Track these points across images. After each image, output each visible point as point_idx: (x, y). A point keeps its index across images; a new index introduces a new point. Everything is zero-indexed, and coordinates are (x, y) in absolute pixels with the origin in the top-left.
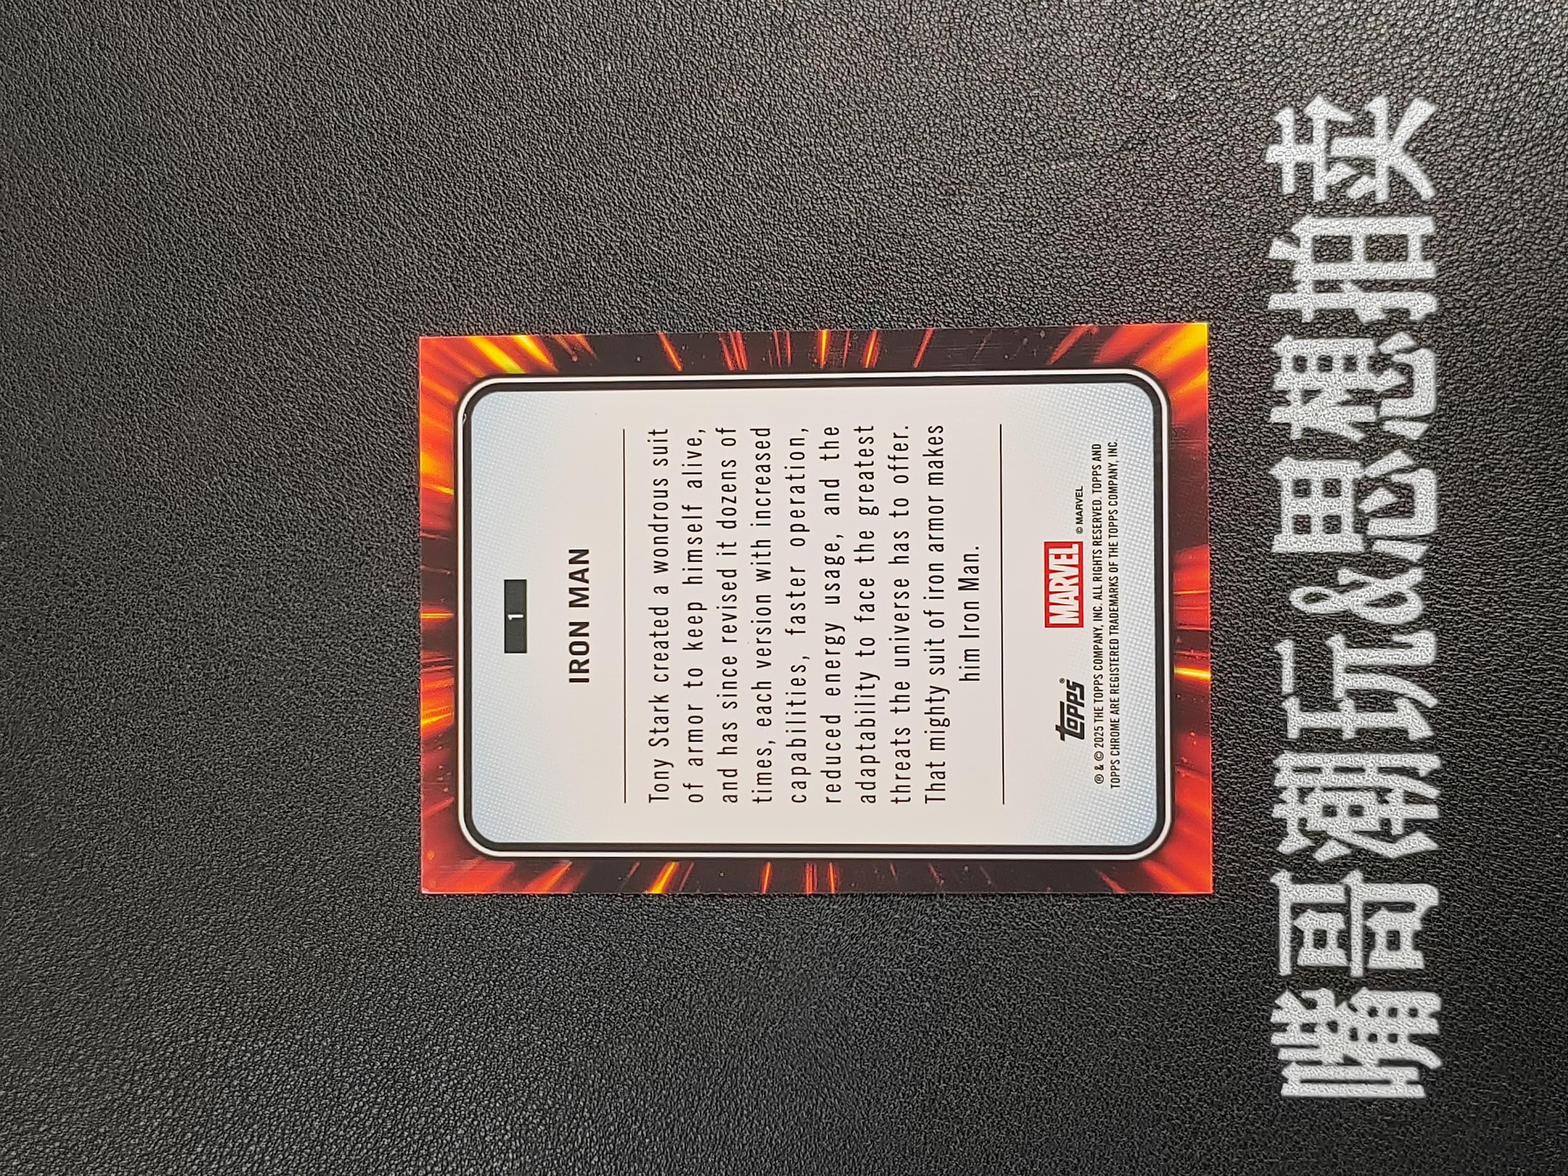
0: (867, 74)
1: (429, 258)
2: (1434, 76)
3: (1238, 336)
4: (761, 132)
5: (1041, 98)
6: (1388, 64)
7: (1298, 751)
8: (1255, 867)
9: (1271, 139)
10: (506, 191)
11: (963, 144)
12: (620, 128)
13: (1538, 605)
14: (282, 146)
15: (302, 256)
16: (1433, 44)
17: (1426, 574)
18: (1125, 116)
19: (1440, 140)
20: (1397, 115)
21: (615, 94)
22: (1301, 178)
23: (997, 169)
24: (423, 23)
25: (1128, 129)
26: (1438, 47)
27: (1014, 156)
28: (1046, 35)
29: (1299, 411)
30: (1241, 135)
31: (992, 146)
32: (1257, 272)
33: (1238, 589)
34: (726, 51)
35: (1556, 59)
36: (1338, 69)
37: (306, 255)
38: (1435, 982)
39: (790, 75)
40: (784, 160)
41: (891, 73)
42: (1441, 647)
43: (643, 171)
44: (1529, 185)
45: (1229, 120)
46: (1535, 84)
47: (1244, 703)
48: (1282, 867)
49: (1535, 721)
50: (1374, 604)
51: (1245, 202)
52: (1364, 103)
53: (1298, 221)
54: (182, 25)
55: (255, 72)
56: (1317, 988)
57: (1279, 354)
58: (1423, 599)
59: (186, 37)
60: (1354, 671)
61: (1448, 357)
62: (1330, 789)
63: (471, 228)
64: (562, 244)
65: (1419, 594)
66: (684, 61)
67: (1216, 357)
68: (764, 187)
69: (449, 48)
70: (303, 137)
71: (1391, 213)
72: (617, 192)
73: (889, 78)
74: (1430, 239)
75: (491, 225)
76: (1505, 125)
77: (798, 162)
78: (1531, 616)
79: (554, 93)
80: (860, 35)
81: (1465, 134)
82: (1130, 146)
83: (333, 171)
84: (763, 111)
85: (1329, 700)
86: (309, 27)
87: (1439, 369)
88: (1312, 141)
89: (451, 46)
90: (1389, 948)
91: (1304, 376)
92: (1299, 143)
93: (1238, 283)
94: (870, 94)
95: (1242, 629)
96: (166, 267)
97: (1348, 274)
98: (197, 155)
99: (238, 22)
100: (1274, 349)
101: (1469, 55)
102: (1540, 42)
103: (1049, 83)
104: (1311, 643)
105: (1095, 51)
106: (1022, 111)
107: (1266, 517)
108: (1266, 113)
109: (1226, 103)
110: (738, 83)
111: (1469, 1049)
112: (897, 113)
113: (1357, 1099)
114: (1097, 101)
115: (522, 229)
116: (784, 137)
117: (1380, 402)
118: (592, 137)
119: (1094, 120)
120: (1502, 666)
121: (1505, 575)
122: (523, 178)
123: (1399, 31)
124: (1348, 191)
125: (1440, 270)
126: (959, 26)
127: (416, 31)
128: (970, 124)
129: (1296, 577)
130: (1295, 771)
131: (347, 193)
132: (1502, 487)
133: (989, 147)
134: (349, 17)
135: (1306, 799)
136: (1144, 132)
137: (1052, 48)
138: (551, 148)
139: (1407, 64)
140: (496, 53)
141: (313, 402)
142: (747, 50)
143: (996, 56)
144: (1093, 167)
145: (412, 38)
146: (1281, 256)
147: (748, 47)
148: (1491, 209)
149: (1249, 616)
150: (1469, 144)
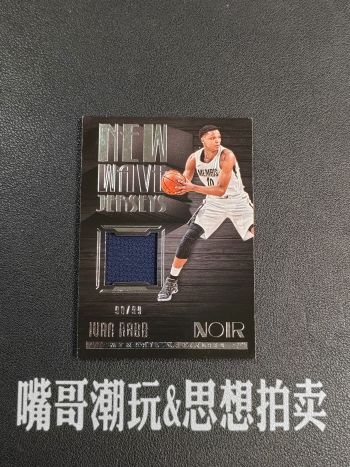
2: (332, 431)
6: (336, 417)
7: (124, 387)
9: (313, 380)
17: (179, 427)
19: (313, 432)
20: (320, 419)
22: (301, 389)
26: (341, 432)
29: (229, 388)
30: (314, 371)
32: (272, 375)
36: (334, 401)
38: (53, 429)
42: (156, 432)
48: (89, 382)
50: (169, 411)
52: (324, 409)
53: (288, 388)
56: (51, 392)
57: (247, 382)
58: (171, 426)
60: (149, 405)
61: (246, 435)
62: (113, 397)
71: (290, 417)
74: (282, 429)
76: (318, 453)
81: (315, 441)
85: (140, 397)
87: (242, 432)
88: (312, 393)
90: (63, 415)
91: (240, 390)
92: (311, 389)
93: (269, 370)
97: (271, 404)
101: (339, 442)
104: (158, 391)
107: (197, 377)
108: (321, 379)
113: (17, 405)
117: (232, 413)
125: (272, 432)
129: (178, 387)
130: (118, 386)
135: (110, 389)
139: (336, 423)
146: (277, 383)
150: (312, 442)
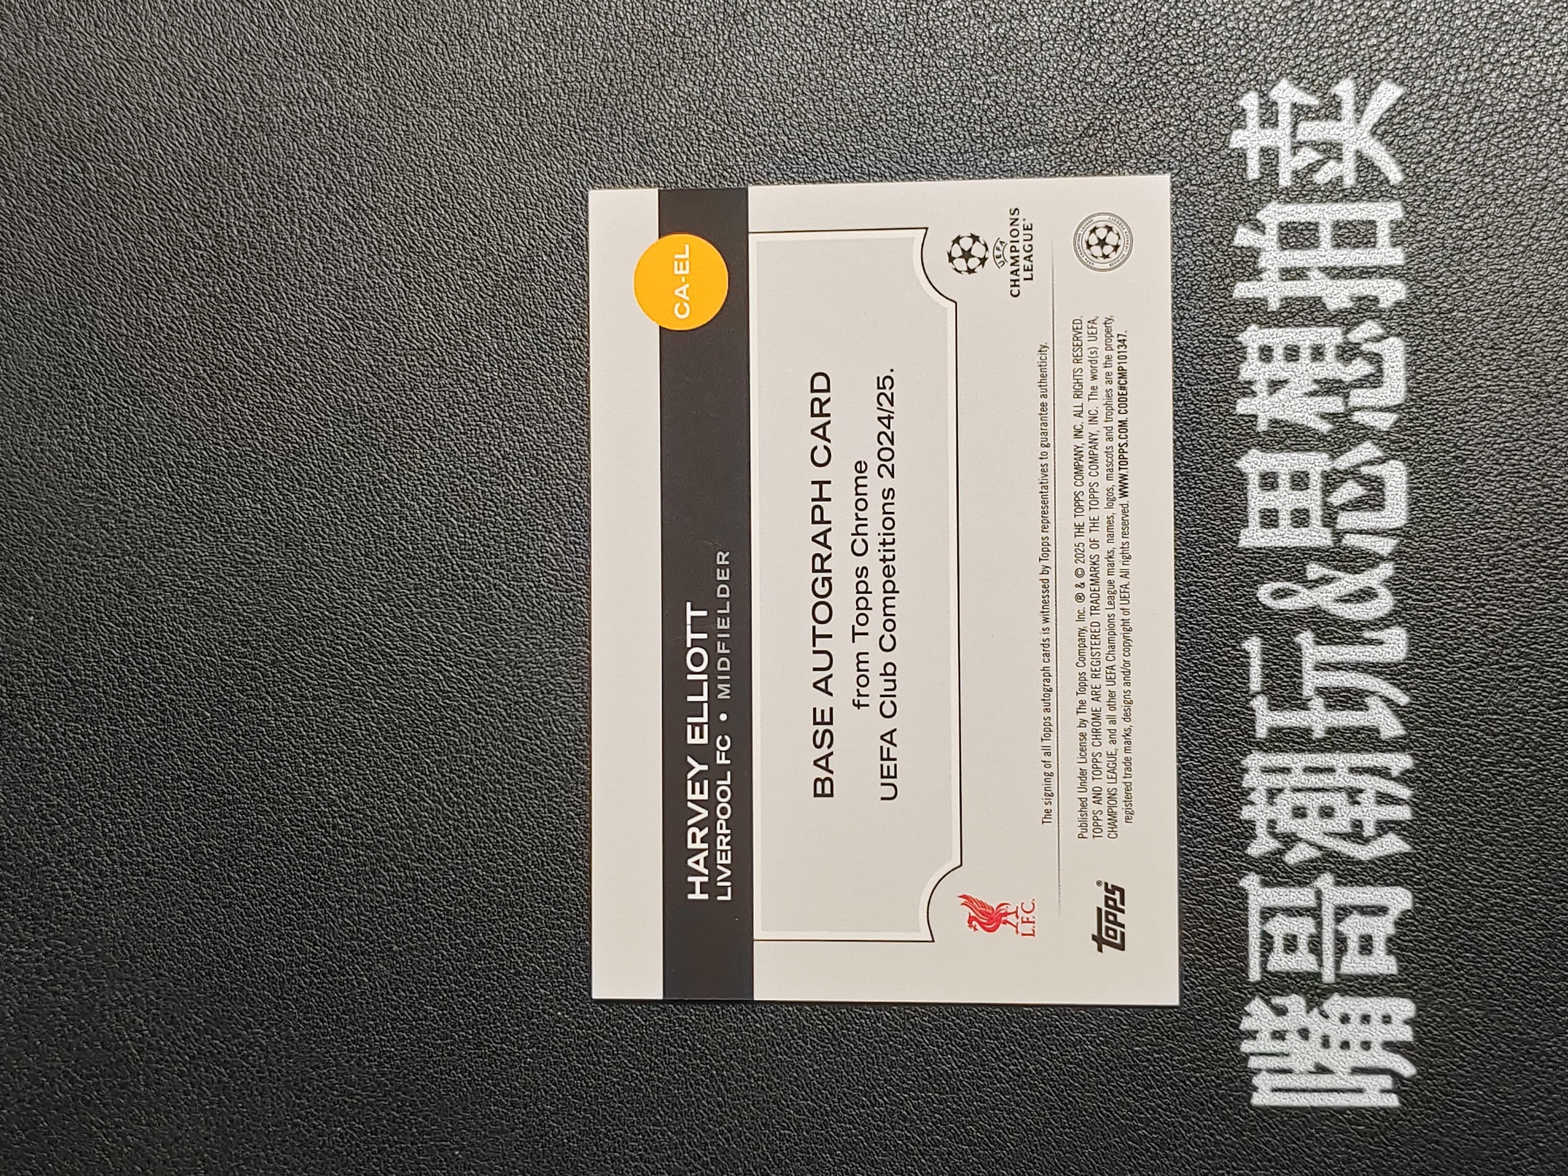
0: (822, 61)
1: (379, 253)
2: (1402, 58)
3: (1203, 326)
4: (714, 121)
5: (999, 85)
6: (1354, 45)
7: (1266, 751)
8: (1223, 870)
9: (1235, 124)
10: (456, 185)
11: (920, 132)
12: (571, 118)
13: (1512, 600)
14: (230, 142)
15: (251, 253)
16: (1402, 25)
17: (1398, 568)
18: (1085, 102)
19: (1409, 123)
20: (1365, 98)
21: (566, 86)
22: (1268, 164)
23: (955, 157)
24: (371, 14)
25: (1088, 115)
26: (1407, 28)
27: (973, 144)
28: (1004, 20)
29: (1266, 402)
30: (1205, 120)
31: (950, 134)
32: (1222, 260)
33: (1204, 585)
34: (677, 40)
35: (1528, 40)
36: (1304, 51)
37: (254, 252)
38: (1409, 988)
39: (743, 63)
40: (738, 150)
41: (846, 60)
42: (1412, 644)
43: (595, 163)
44: (1501, 168)
45: (1192, 104)
46: (1506, 65)
47: (1211, 703)
48: (1250, 870)
49: (1510, 719)
50: (1343, 600)
51: (1209, 189)
52: (1330, 85)
53: (1263, 207)
54: (128, 19)
55: (202, 66)
56: (1288, 995)
57: (1244, 344)
58: (1394, 594)
59: (132, 31)
60: (1324, 669)
61: (1418, 346)
62: (1299, 790)
63: (420, 222)
64: (513, 238)
65: (1390, 589)
66: (636, 51)
67: (1182, 348)
68: (717, 178)
69: (397, 40)
70: (250, 132)
71: (1359, 199)
72: (568, 184)
73: (844, 66)
74: (1399, 224)
75: (441, 219)
76: (1476, 106)
77: (752, 152)
78: (1505, 611)
79: (504, 85)
80: (815, 22)
81: (1434, 116)
82: (1091, 132)
83: (281, 166)
84: (716, 100)
85: (1298, 699)
86: (256, 20)
87: (1409, 358)
88: (1277, 125)
89: (400, 38)
90: (1361, 953)
91: (1271, 365)
92: (1264, 128)
93: (1202, 272)
94: (825, 82)
95: (1208, 626)
96: (113, 266)
97: (1315, 261)
98: (144, 151)
99: (185, 16)
100: (1239, 339)
101: (1438, 36)
102: (1511, 22)
103: (1008, 69)
104: (1279, 641)
105: (1054, 35)
106: (980, 98)
107: (1232, 511)
108: (1230, 97)
109: (1189, 87)
110: (690, 73)
111: (1443, 1057)
112: (853, 102)
113: (1330, 1108)
114: (1057, 86)
115: (473, 223)
116: (738, 126)
117: (1348, 393)
118: (543, 128)
119: (1054, 106)
120: (1476, 663)
121: (1478, 569)
122: (473, 171)
123: (1366, 11)
124: (1314, 176)
125: (1410, 257)
126: (916, 11)
127: (364, 23)
128: (926, 111)
129: (1264, 573)
130: (1263, 771)
131: (296, 189)
132: (1475, 478)
133: (946, 135)
134: (297, 10)
135: (1275, 800)
136: (1105, 117)
137: (1011, 33)
138: (501, 140)
139: (1375, 45)
140: (445, 44)
141: (262, 400)
142: (699, 38)
143: (953, 42)
144: (1053, 154)
145: (360, 31)
146: (1246, 244)
147: (701, 36)
148: (1462, 194)
149: (1215, 613)
150: (1439, 126)
